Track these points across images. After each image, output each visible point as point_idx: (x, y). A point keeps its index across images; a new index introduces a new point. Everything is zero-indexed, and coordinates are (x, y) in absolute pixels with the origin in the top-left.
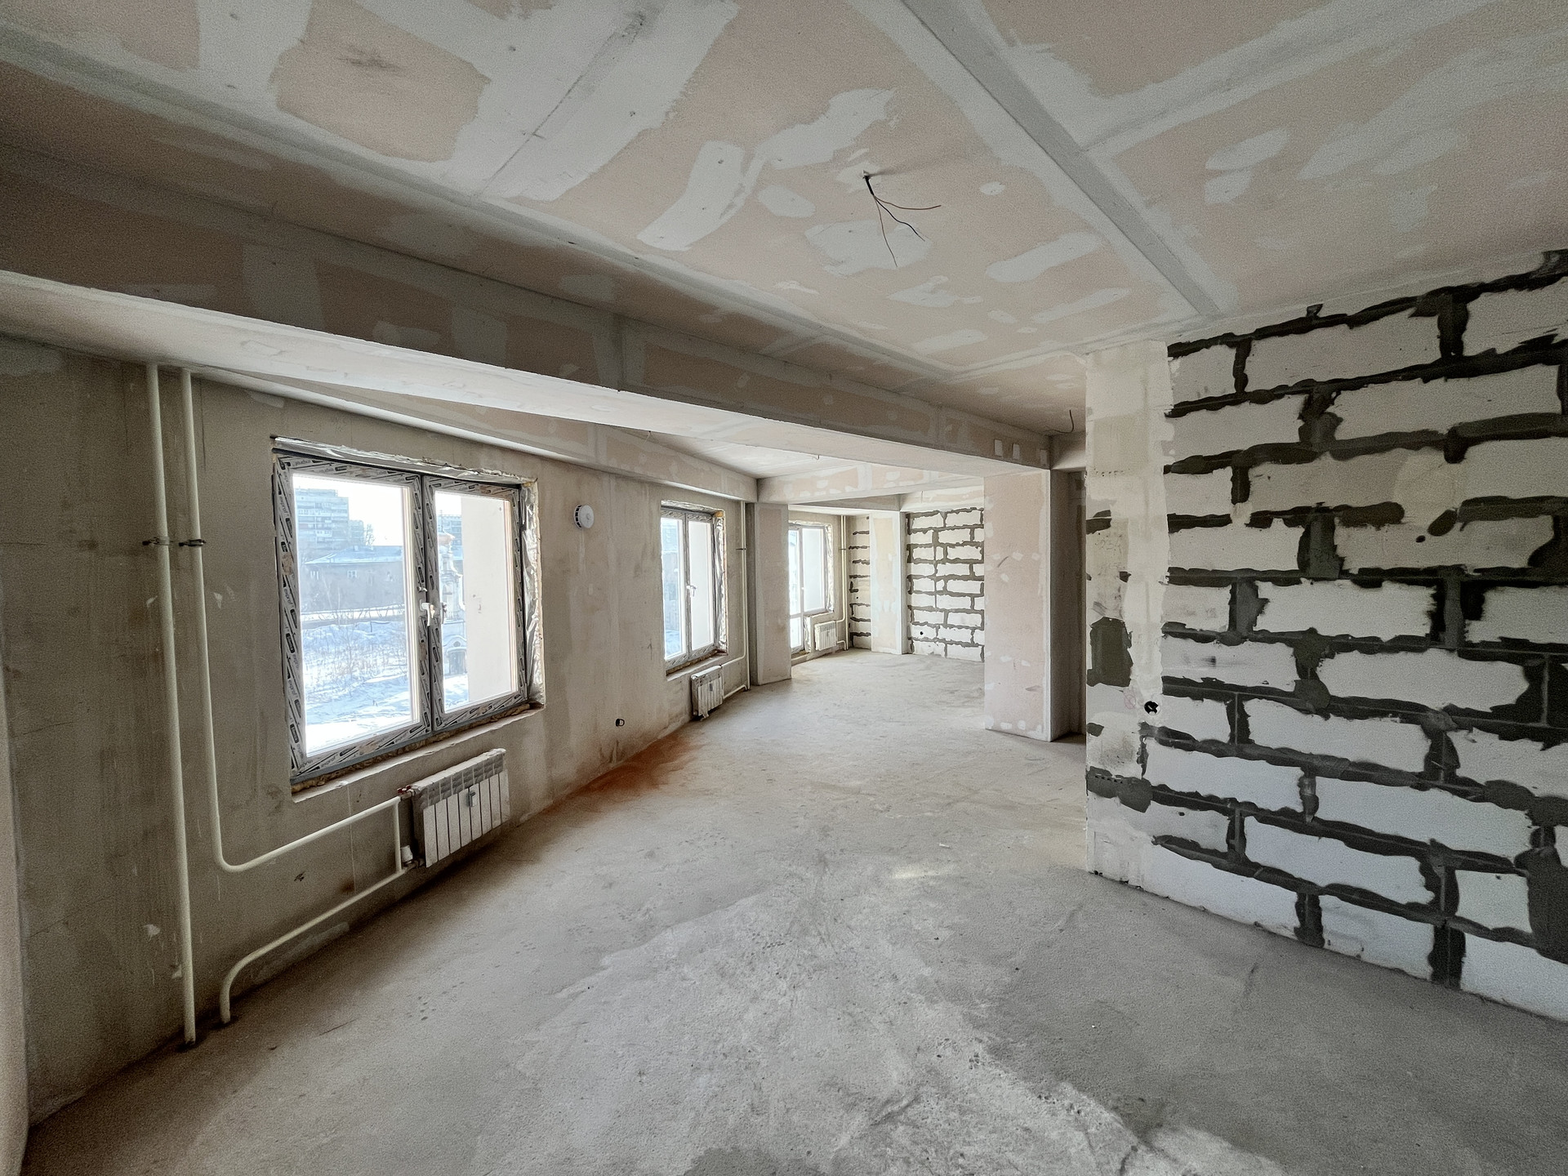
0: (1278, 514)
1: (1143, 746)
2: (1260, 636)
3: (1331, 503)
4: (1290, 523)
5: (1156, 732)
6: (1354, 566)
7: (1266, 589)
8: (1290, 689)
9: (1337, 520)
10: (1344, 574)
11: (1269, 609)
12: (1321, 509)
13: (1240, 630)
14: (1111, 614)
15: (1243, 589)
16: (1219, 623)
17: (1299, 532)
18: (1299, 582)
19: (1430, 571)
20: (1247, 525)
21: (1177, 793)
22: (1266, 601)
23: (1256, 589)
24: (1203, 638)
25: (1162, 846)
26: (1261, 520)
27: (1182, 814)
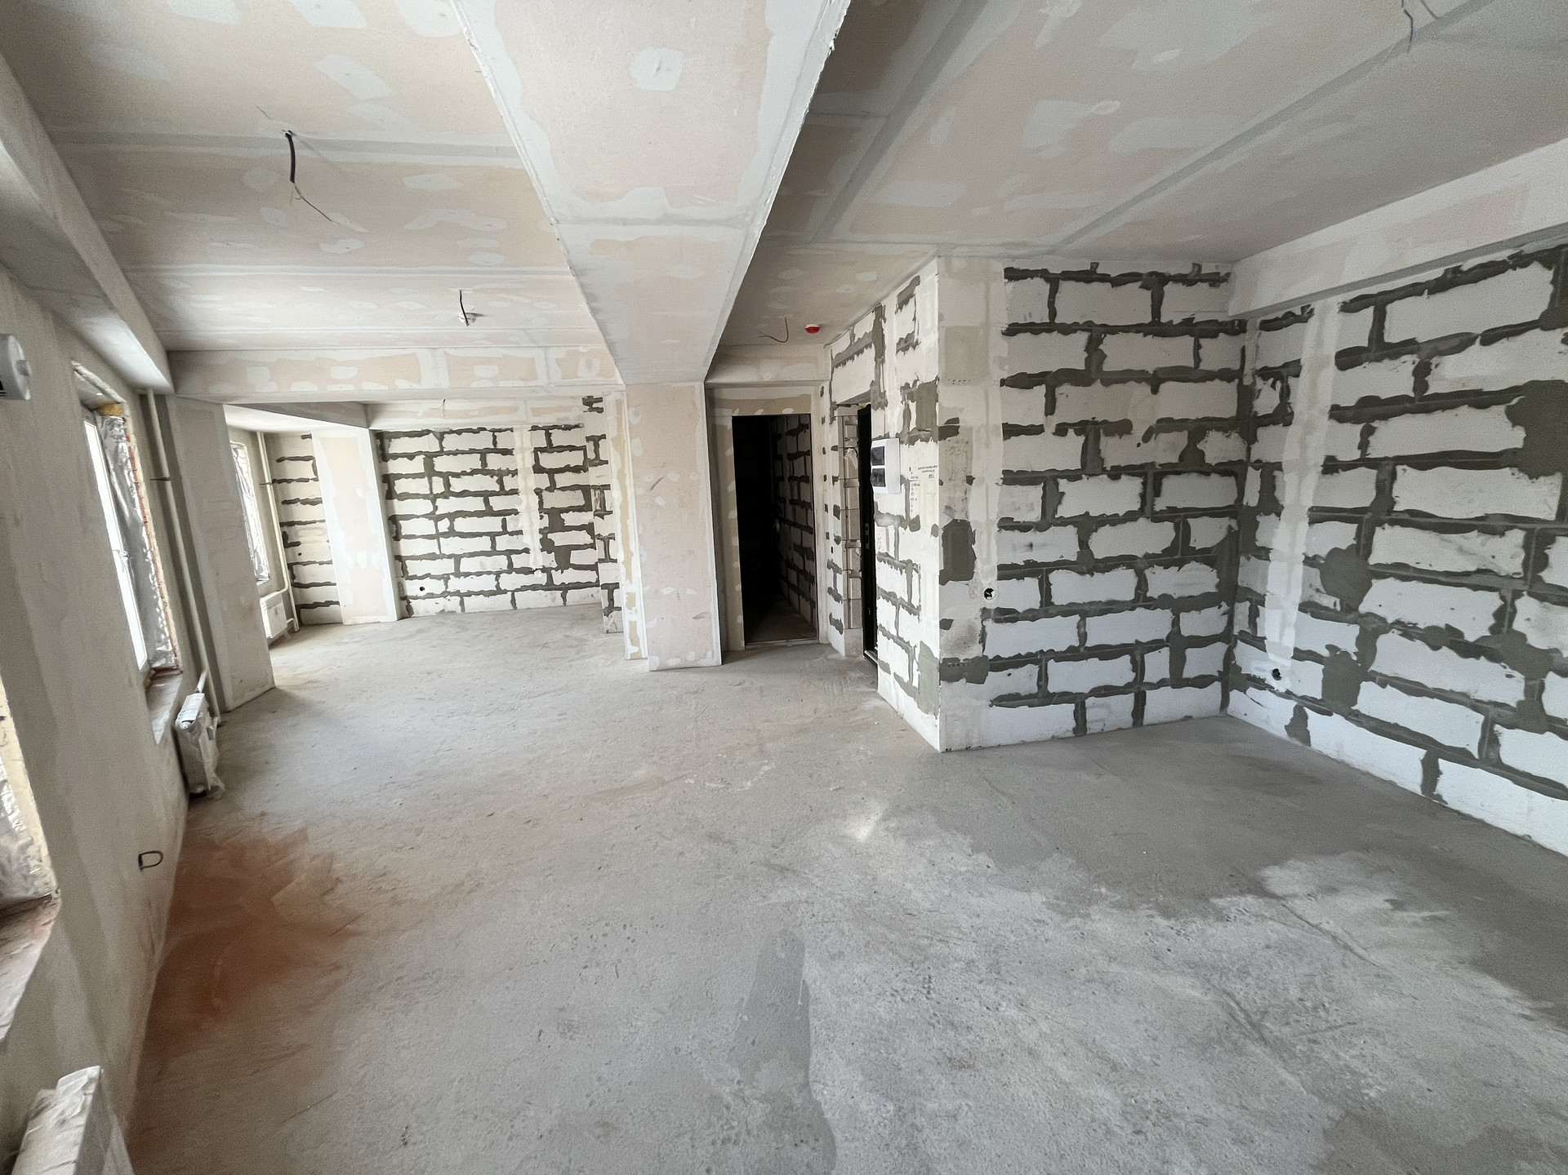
0: (1072, 425)
1: (984, 627)
2: (1059, 522)
3: (1099, 419)
4: (1078, 433)
5: (992, 613)
6: (1108, 465)
7: (1064, 484)
8: (1074, 559)
9: (1101, 431)
10: (1104, 471)
11: (1065, 499)
12: (1094, 423)
13: (1049, 519)
14: (959, 516)
15: (1051, 483)
16: (1035, 516)
17: (1082, 439)
18: (1081, 478)
19: (1142, 466)
20: (1054, 434)
21: (1006, 659)
22: (1063, 493)
23: (1057, 484)
24: (1024, 528)
25: (996, 705)
26: (1061, 430)
27: (1009, 675)
